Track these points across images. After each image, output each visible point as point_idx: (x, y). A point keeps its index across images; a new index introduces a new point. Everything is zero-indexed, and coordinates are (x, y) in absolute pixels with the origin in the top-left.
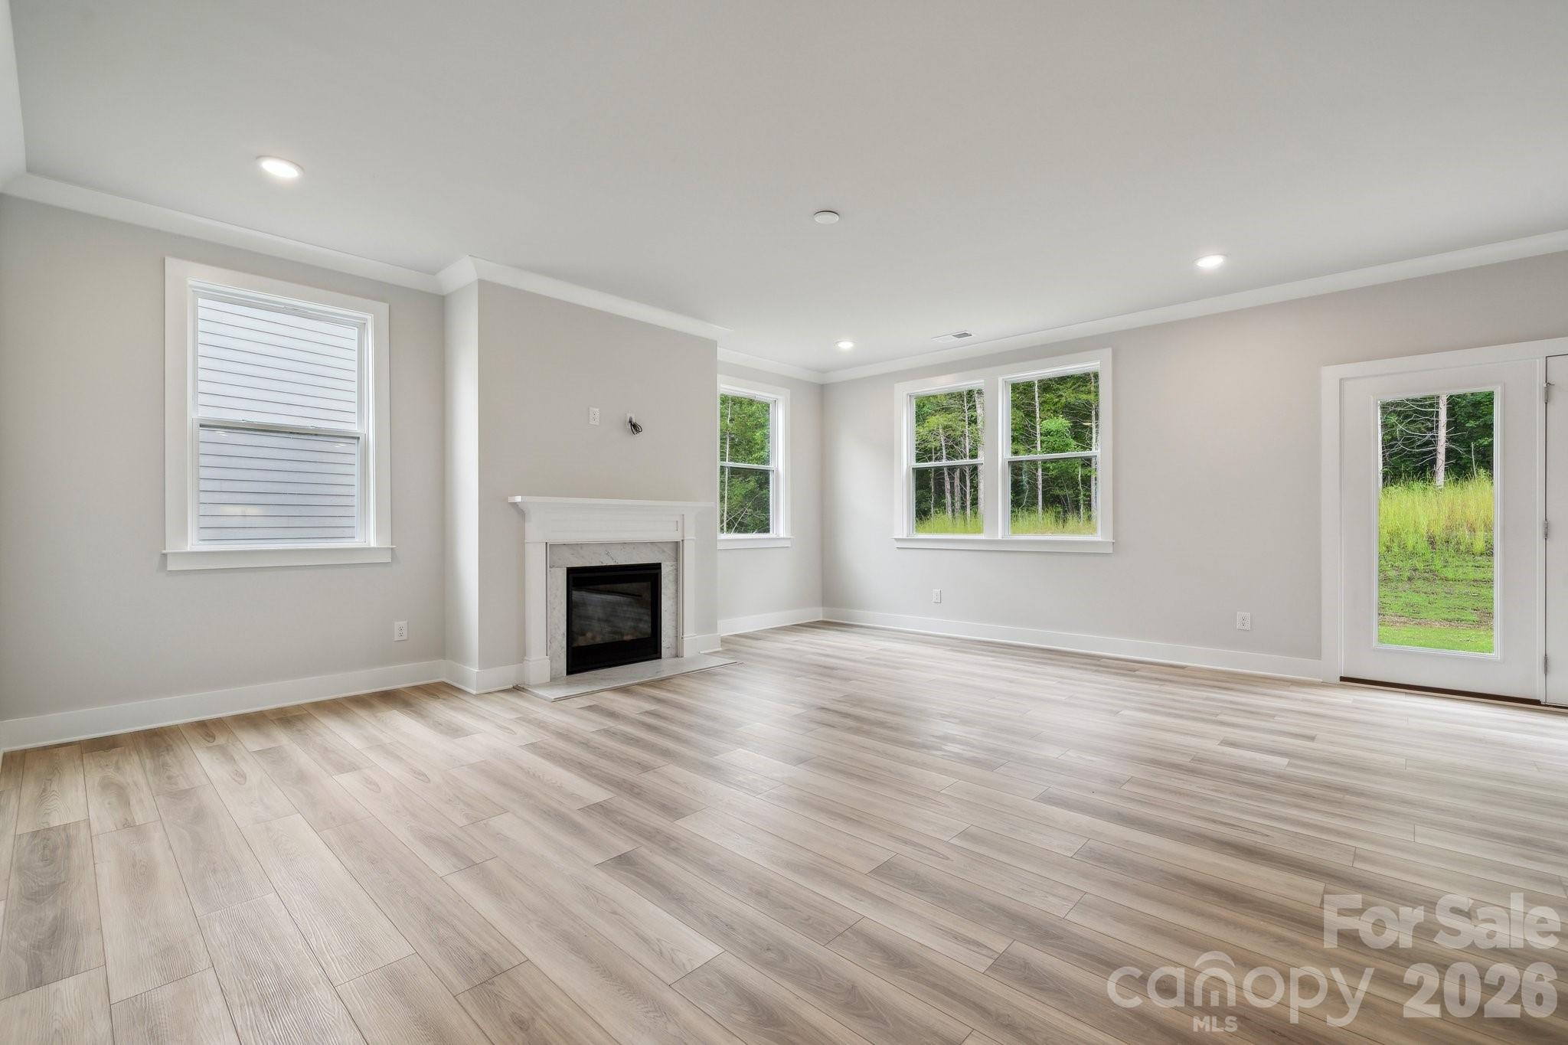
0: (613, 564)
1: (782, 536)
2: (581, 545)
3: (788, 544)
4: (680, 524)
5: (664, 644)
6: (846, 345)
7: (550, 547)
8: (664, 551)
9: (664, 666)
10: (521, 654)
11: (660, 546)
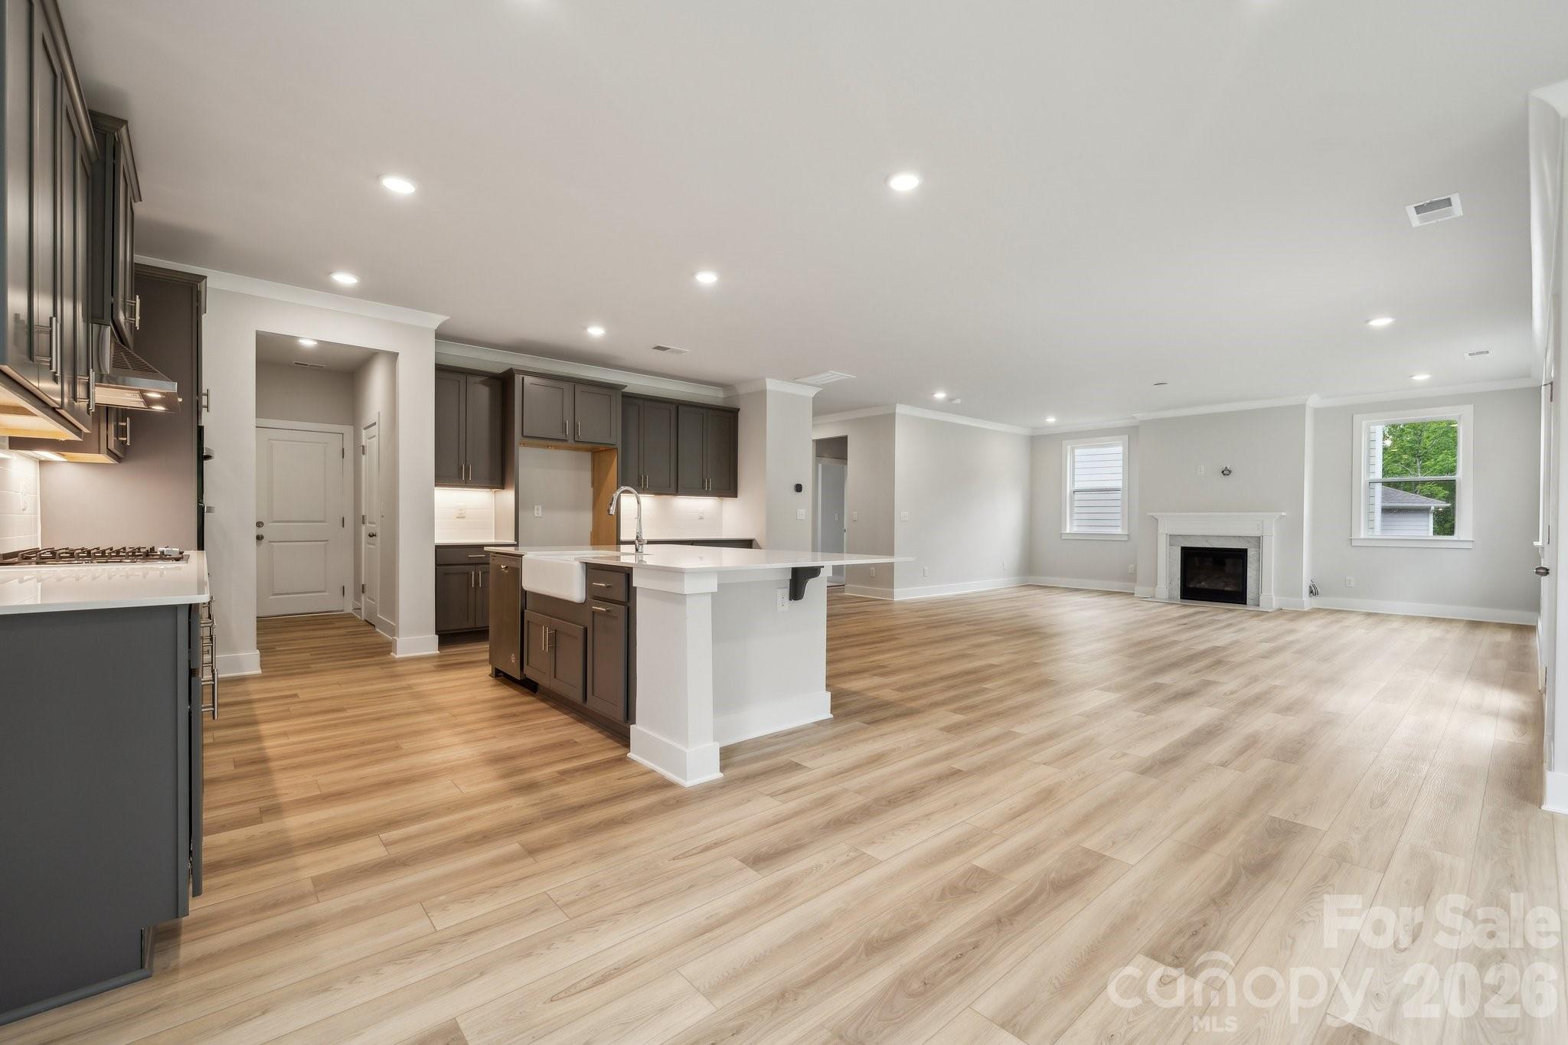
0: (1210, 546)
1: (1465, 539)
2: (1191, 536)
4: (1260, 527)
5: (1248, 596)
7: (1171, 536)
8: (1250, 542)
9: (1249, 608)
10: (1156, 583)
11: (1248, 539)
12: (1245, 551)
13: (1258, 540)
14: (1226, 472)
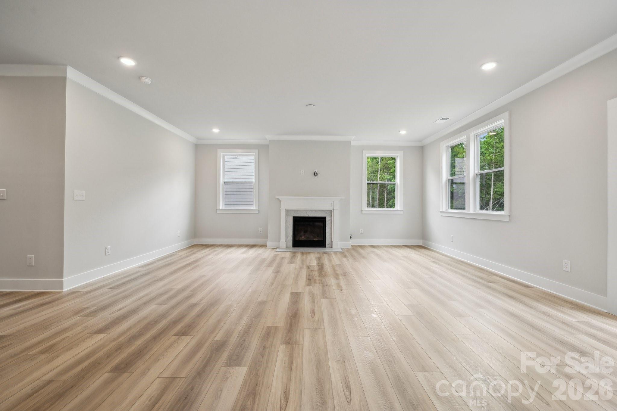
0: (308, 216)
1: (399, 210)
2: (297, 210)
3: (402, 213)
4: (332, 205)
5: (326, 243)
6: (403, 132)
7: (288, 211)
8: (327, 213)
9: (327, 249)
10: (279, 240)
11: (325, 211)
12: (325, 218)
13: (331, 212)
14: (316, 174)
